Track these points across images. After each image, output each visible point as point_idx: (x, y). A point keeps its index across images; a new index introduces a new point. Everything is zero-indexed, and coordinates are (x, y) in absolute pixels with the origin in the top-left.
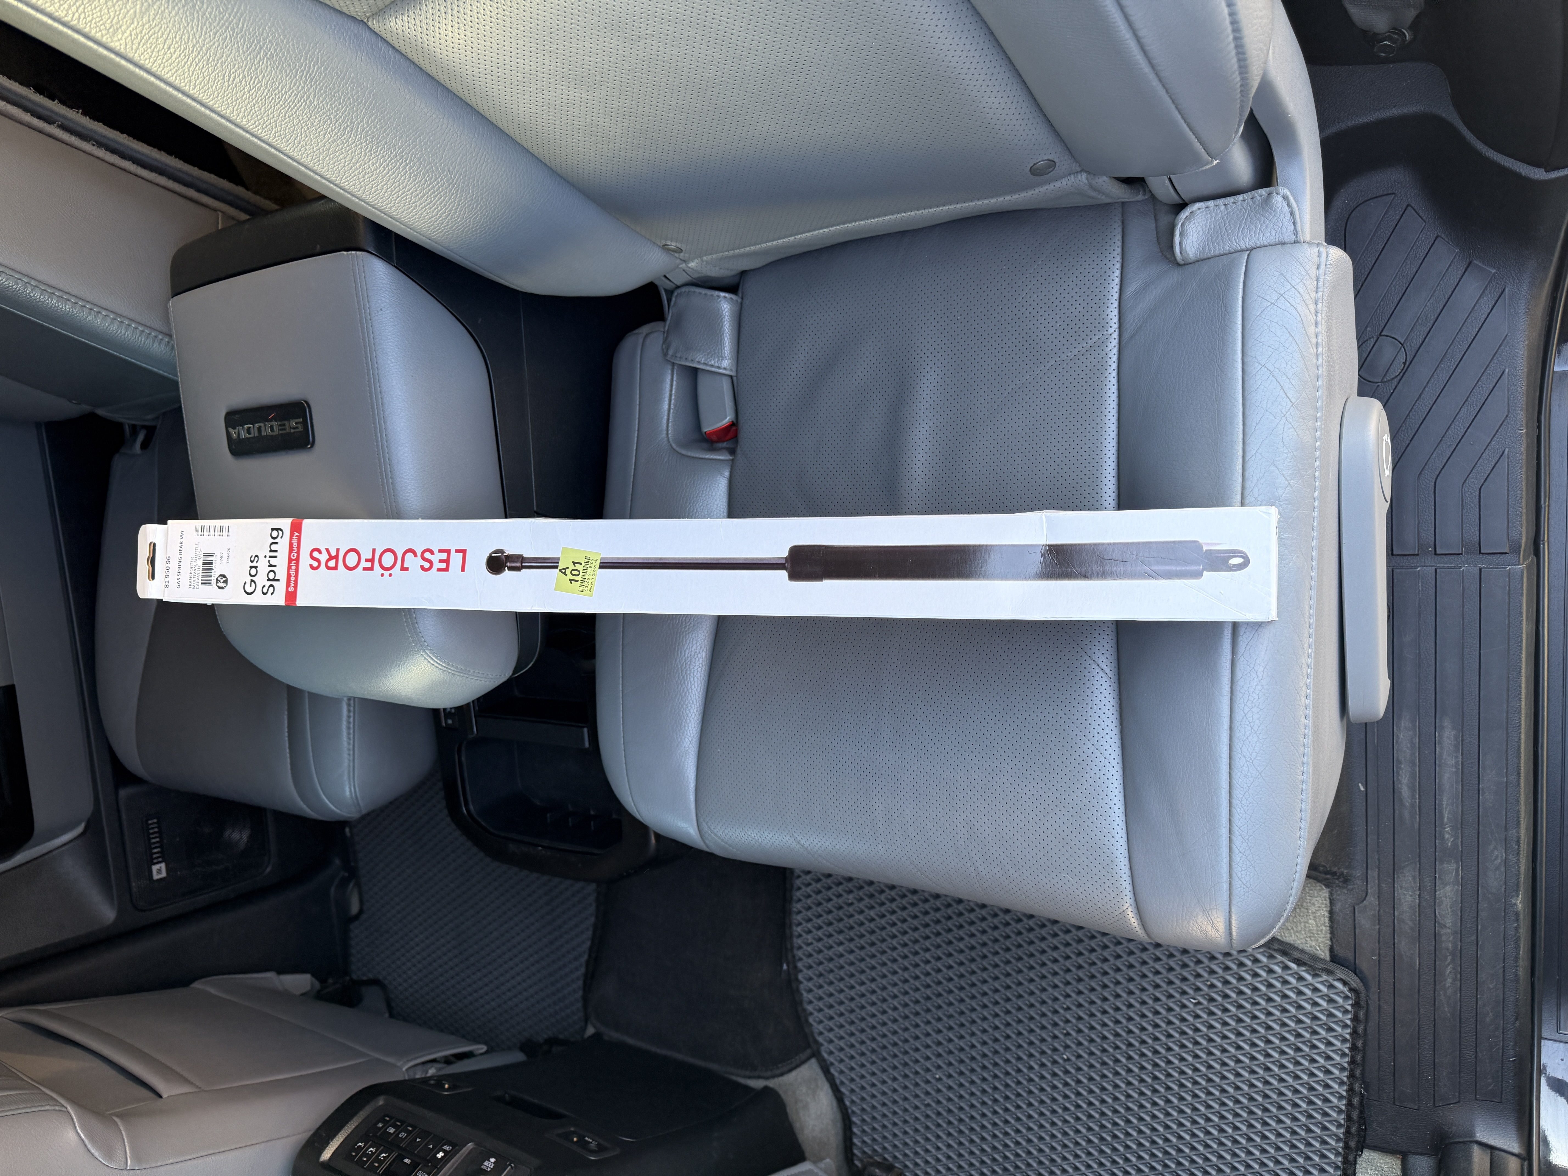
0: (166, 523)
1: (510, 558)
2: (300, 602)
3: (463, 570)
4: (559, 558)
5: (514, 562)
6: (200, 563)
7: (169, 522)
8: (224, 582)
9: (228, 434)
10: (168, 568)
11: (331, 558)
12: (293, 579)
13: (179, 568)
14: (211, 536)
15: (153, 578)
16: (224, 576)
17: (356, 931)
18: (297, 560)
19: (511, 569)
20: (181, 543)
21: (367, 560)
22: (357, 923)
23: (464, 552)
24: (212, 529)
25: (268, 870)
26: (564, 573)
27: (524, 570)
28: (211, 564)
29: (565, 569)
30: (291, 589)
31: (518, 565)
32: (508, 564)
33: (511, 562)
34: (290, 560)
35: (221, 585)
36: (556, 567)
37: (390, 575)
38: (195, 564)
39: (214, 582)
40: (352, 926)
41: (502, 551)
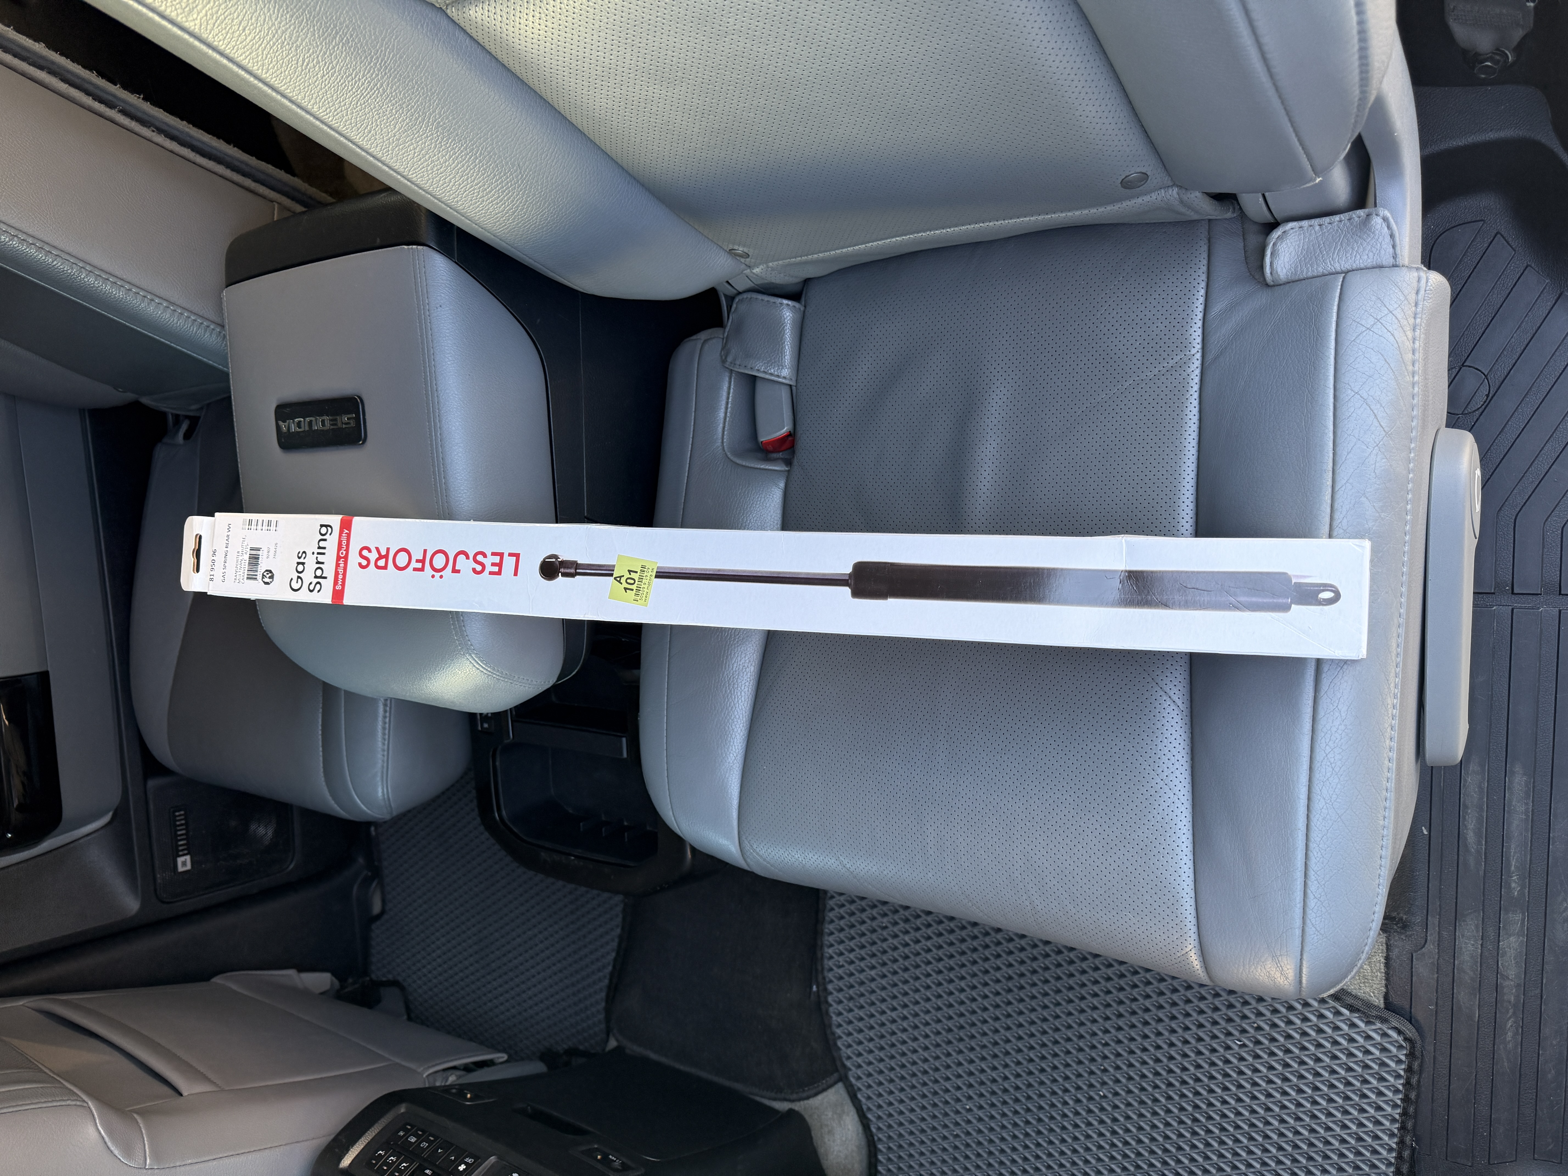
0: (213, 516)
1: (564, 564)
2: (347, 601)
3: (516, 574)
4: (614, 566)
5: (568, 568)
6: (247, 557)
7: (217, 514)
8: (270, 578)
9: (278, 428)
10: (213, 561)
11: (381, 557)
12: (340, 577)
13: (225, 562)
14: (259, 531)
15: (198, 571)
16: (270, 571)
17: (377, 930)
18: (346, 558)
19: (565, 575)
20: (228, 536)
21: (418, 561)
22: (378, 923)
23: (517, 556)
24: (260, 523)
25: (291, 866)
26: (619, 582)
27: (577, 577)
28: (258, 558)
29: (620, 577)
30: (339, 587)
31: (572, 571)
32: (562, 570)
33: (565, 568)
34: (339, 558)
35: (267, 580)
36: (612, 575)
37: (441, 577)
38: (241, 558)
39: (259, 577)
40: (374, 927)
41: (556, 557)
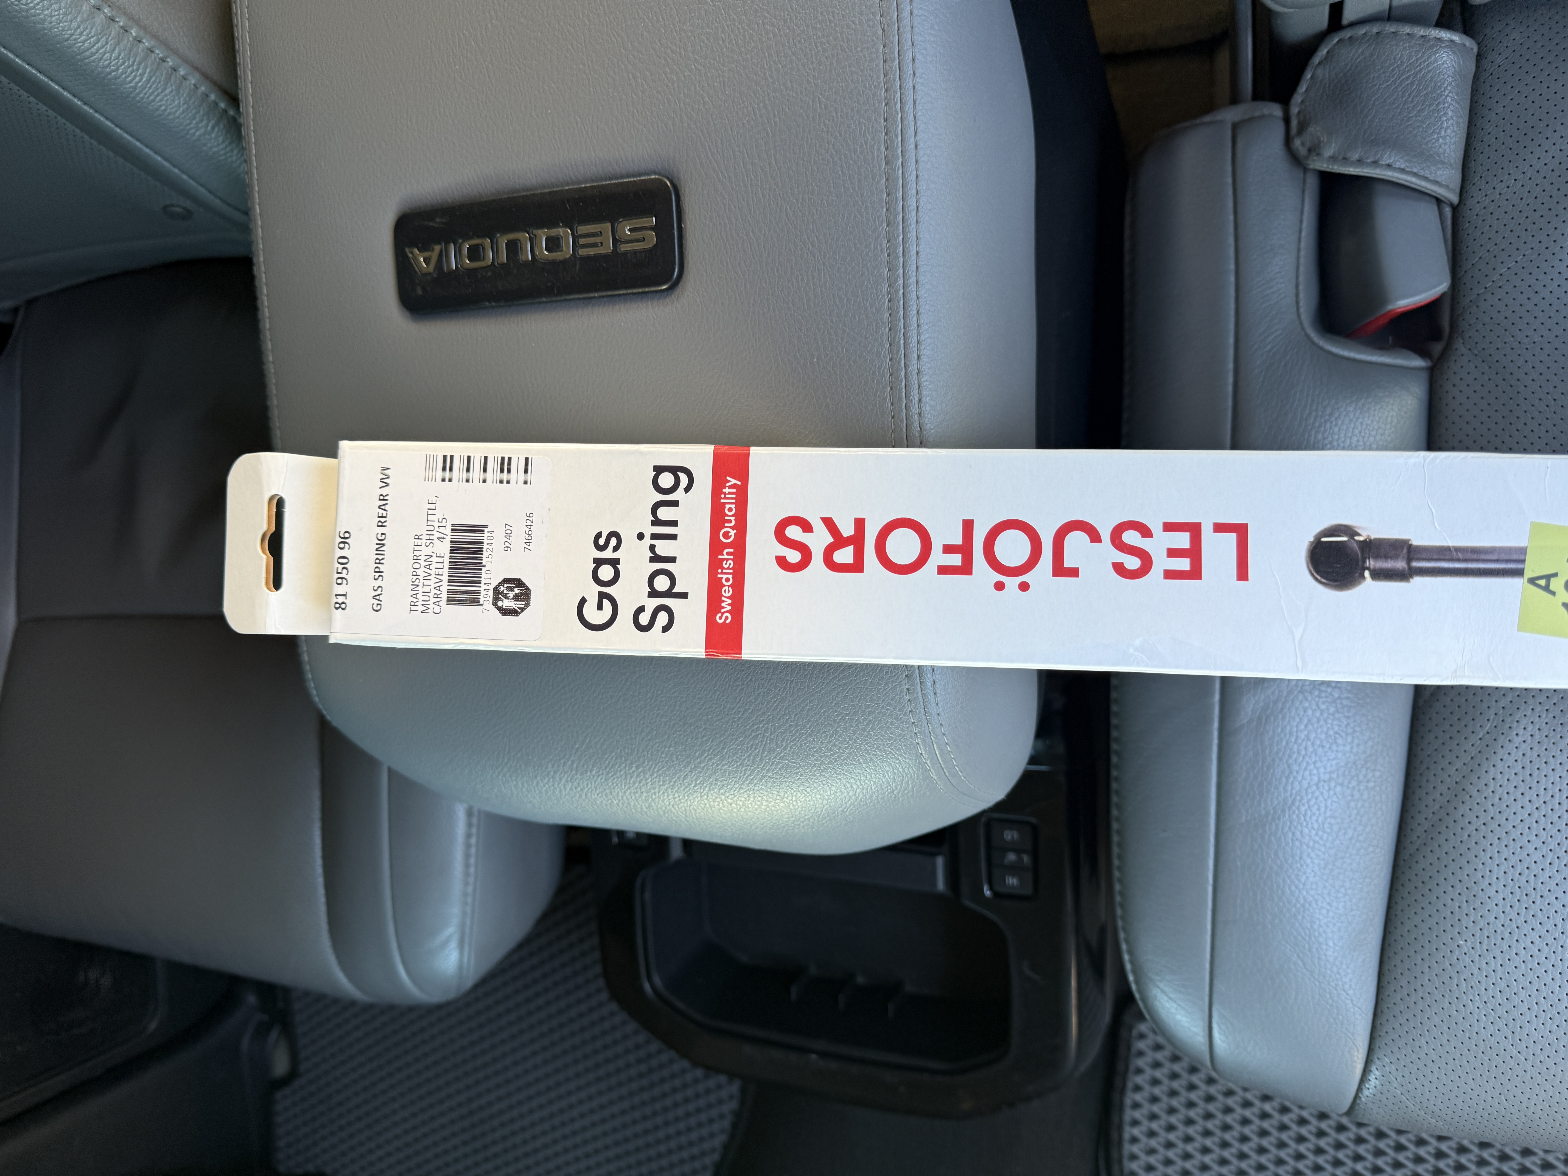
0: (332, 452)
1: (1373, 547)
2: (750, 651)
3: (1243, 574)
4: (1523, 551)
5: (1386, 557)
6: (444, 548)
7: (345, 445)
8: (516, 598)
9: (403, 267)
10: (344, 562)
11: (839, 542)
12: (727, 592)
13: (379, 562)
14: (476, 484)
15: (277, 583)
16: (519, 583)
18: (739, 547)
19: (1379, 575)
20: (383, 498)
21: (948, 549)
23: (1241, 531)
24: (477, 465)
26: (1546, 588)
27: (1417, 580)
28: (479, 551)
29: (1548, 577)
30: (724, 618)
31: (1400, 564)
32: (1371, 563)
33: (1377, 557)
34: (716, 547)
35: (508, 604)
36: (1519, 573)
37: (1024, 587)
38: (425, 551)
39: (486, 596)
41: (1350, 531)
